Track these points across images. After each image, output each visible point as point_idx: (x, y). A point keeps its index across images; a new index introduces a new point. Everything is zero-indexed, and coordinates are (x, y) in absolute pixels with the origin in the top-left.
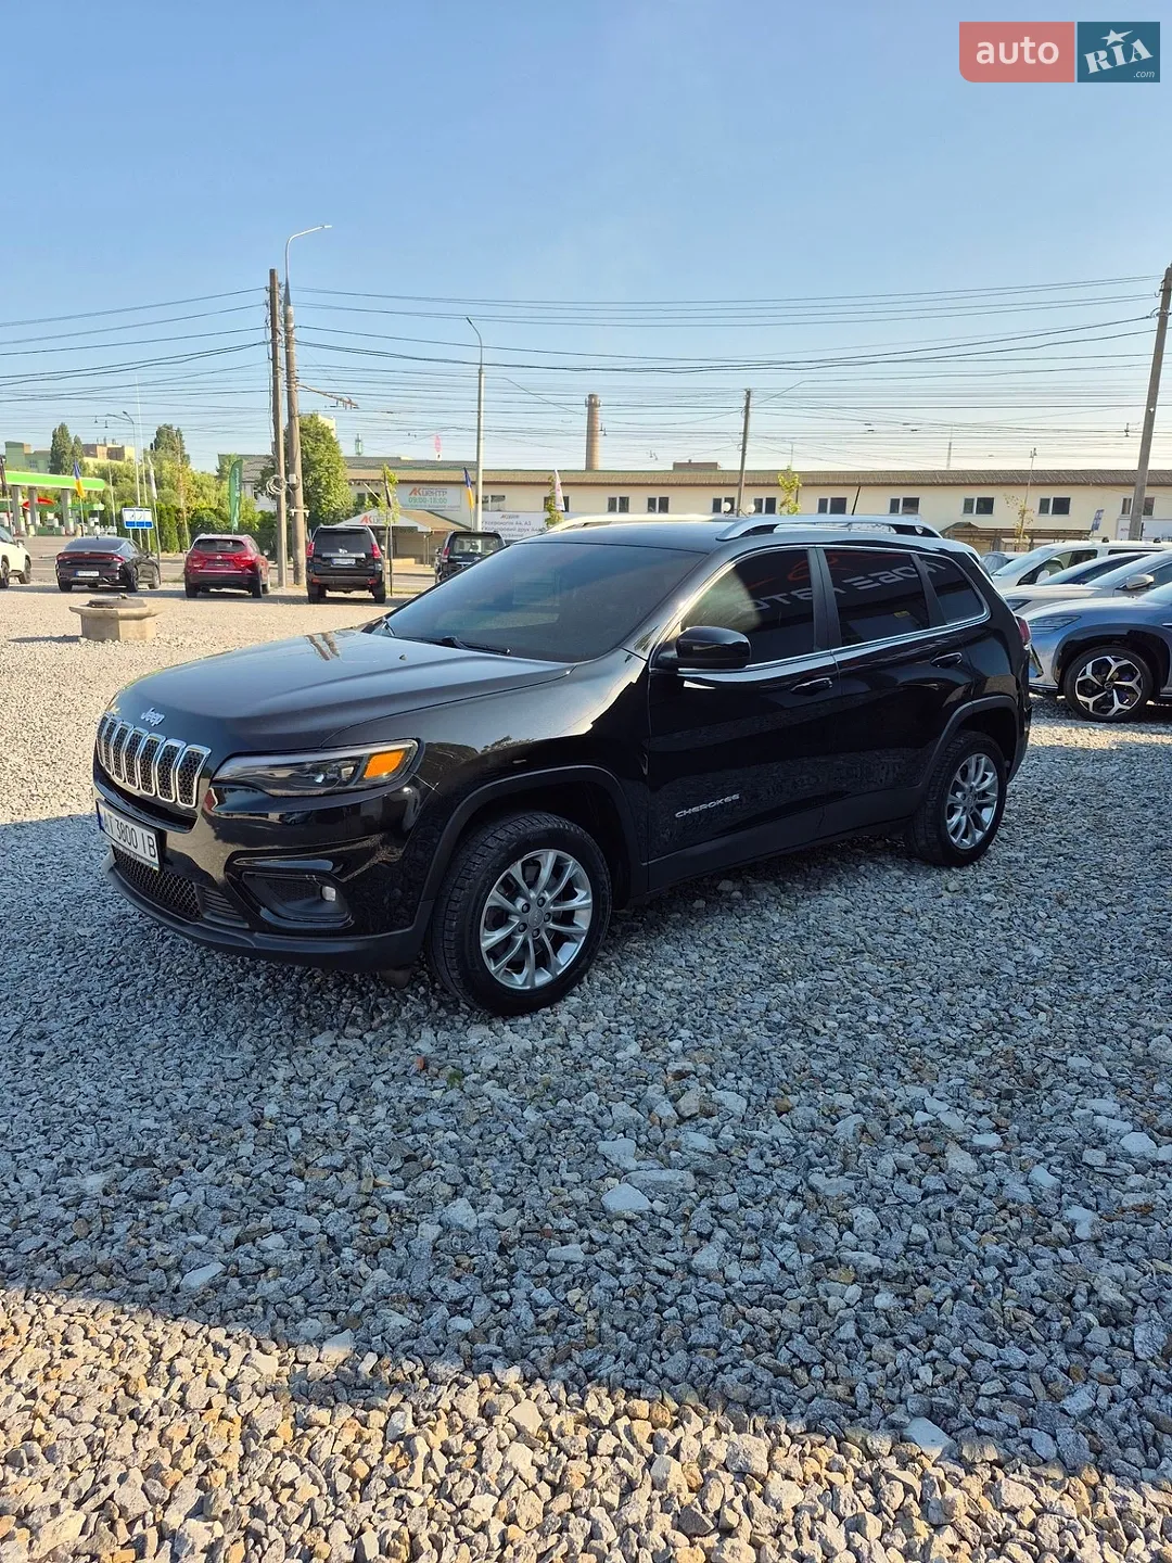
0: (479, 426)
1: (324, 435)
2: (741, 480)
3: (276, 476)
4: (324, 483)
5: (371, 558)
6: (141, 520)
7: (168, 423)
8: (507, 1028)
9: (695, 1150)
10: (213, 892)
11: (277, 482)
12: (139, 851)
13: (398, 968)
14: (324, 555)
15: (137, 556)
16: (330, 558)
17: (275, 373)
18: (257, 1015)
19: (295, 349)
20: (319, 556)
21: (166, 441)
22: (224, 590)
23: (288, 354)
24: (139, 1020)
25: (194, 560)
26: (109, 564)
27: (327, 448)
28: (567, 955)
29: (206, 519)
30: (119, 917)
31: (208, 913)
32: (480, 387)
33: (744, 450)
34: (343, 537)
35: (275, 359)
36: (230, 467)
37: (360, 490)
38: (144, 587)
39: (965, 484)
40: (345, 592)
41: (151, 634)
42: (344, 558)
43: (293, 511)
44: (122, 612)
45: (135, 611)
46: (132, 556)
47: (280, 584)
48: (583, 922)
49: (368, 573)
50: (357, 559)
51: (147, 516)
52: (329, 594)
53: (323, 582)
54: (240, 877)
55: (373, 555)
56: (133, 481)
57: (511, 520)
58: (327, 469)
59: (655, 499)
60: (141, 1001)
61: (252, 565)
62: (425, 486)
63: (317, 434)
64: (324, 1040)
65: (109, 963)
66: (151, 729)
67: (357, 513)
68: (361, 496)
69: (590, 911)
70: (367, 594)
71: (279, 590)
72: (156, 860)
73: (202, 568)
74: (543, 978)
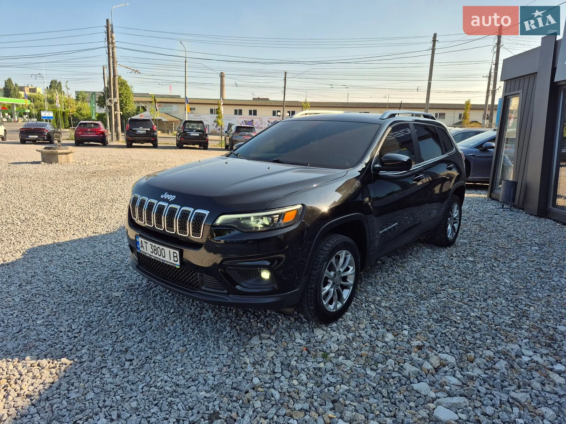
0: (186, 82)
1: (124, 84)
2: (284, 104)
3: (110, 98)
4: (124, 102)
5: (152, 131)
6: (49, 116)
7: (55, 79)
8: (329, 329)
9: (454, 385)
10: (210, 277)
11: (110, 101)
12: (167, 259)
13: (289, 307)
14: (133, 129)
15: (53, 129)
16: (136, 131)
17: (109, 59)
18: (220, 331)
19: (116, 50)
20: (132, 130)
21: (55, 86)
22: (91, 143)
23: (113, 52)
24: (167, 338)
25: (78, 131)
26: (42, 133)
27: (125, 89)
28: (346, 294)
29: (75, 115)
30: (129, 286)
31: (204, 286)
32: (186, 67)
33: (284, 94)
34: (140, 122)
35: (109, 53)
36: (80, 96)
37: (139, 105)
38: (56, 142)
39: (359, 107)
40: (142, 143)
41: (71, 160)
42: (141, 130)
43: (116, 112)
44: (59, 151)
45: (65, 151)
46: (51, 129)
47: (112, 141)
48: (351, 281)
49: (151, 136)
50: (147, 131)
51: (51, 114)
52: (134, 144)
53: (133, 139)
54: (225, 270)
55: (153, 129)
56: (41, 101)
57: (198, 117)
58: (125, 97)
59: (251, 111)
60: (163, 328)
61: (103, 133)
62: (163, 104)
63: (123, 84)
64: (255, 341)
65: (137, 310)
66: (170, 203)
67: (137, 114)
68: (138, 107)
69: (354, 275)
70: (151, 145)
71: (112, 143)
72: (178, 263)
73: (82, 134)
74: (339, 305)
